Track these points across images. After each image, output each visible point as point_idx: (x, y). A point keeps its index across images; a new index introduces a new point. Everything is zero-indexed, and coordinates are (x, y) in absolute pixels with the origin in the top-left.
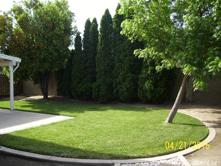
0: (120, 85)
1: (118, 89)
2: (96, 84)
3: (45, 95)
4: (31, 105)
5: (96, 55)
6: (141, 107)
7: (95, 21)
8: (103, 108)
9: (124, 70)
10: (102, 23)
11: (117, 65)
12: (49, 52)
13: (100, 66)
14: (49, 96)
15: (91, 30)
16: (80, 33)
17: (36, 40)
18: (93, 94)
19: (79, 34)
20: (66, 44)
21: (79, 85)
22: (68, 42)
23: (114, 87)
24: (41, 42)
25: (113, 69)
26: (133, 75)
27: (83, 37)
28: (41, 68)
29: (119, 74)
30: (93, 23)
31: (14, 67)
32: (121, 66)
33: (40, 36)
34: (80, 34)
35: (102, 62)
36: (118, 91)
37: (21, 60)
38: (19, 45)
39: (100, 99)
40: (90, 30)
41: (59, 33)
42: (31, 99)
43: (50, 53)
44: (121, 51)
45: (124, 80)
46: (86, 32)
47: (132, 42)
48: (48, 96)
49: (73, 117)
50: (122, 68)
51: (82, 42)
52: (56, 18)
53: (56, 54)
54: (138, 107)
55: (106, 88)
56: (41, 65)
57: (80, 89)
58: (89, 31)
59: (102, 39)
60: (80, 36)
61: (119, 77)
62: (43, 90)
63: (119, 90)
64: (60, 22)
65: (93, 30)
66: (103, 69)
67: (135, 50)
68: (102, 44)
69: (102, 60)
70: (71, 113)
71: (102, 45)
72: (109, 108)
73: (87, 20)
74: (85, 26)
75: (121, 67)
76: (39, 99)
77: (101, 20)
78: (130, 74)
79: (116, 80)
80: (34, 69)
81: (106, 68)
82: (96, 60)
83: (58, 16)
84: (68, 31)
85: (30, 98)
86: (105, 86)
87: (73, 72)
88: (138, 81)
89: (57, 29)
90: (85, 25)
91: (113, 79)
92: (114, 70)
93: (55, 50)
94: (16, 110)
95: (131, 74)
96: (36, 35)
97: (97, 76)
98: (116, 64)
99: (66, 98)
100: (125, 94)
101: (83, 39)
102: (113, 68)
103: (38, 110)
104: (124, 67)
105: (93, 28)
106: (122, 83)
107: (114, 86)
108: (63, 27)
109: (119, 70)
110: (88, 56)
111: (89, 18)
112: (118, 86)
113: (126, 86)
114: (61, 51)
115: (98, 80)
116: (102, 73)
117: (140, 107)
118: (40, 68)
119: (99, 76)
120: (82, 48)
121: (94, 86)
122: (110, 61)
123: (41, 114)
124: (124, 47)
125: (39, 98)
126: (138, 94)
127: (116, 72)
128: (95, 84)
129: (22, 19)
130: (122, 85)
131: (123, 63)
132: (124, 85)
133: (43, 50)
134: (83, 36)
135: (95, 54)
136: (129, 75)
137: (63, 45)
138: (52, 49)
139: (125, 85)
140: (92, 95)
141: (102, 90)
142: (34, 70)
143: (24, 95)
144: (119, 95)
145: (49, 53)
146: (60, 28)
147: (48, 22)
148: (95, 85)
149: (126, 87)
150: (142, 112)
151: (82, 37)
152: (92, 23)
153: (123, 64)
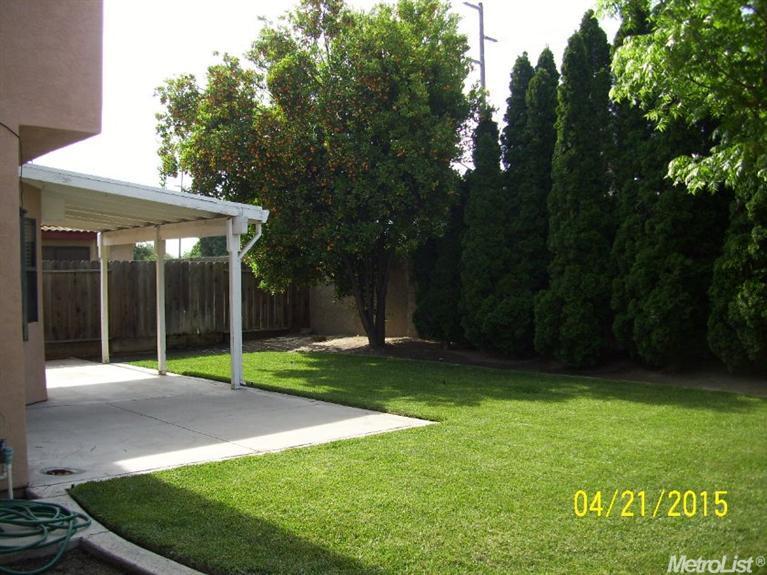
0: (638, 299)
1: (629, 316)
2: (548, 295)
3: (376, 335)
4: (314, 369)
5: (550, 189)
6: (717, 389)
7: (547, 58)
8: (561, 391)
9: (652, 244)
10: (569, 67)
11: (625, 225)
12: (380, 183)
13: (562, 227)
14: (391, 337)
15: (531, 95)
16: (493, 110)
17: (331, 142)
18: (536, 334)
19: (487, 113)
20: (435, 151)
21: (486, 301)
22: (444, 146)
23: (613, 308)
24: (350, 149)
25: (611, 238)
26: (689, 262)
27: (506, 124)
28: (351, 239)
29: (633, 258)
30: (540, 69)
31: (245, 239)
32: (643, 226)
33: (345, 129)
34: (494, 114)
35: (571, 212)
36: (630, 323)
37: (267, 213)
38: (275, 165)
39: (562, 352)
40: (527, 95)
41: (411, 114)
42: (328, 348)
43: (383, 188)
44: (644, 170)
45: (653, 281)
46: (516, 104)
47: (660, 127)
48: (388, 340)
49: (428, 423)
50: (645, 235)
51: (500, 142)
52: (400, 63)
53: (401, 188)
54: (704, 388)
55: (582, 311)
56: (350, 228)
57: (489, 314)
58: (523, 100)
59: (568, 128)
60: (494, 119)
61: (633, 269)
62: (366, 316)
63: (633, 320)
64: (412, 76)
65: (538, 94)
66: (572, 241)
67: (671, 163)
68: (570, 145)
69: (568, 205)
70: (429, 405)
71: (568, 149)
72: (586, 388)
73: (517, 61)
74: (511, 83)
75: (643, 230)
76: (353, 349)
77: (565, 54)
78: (675, 259)
79: (624, 280)
80: (328, 244)
81: (583, 235)
82: (549, 205)
83: (407, 53)
84: (449, 104)
85: (327, 344)
86: (579, 303)
87: (464, 252)
88: (710, 284)
89: (404, 99)
90: (510, 80)
91: (612, 277)
92: (615, 243)
93: (401, 175)
94: (251, 385)
95: (680, 259)
96: (332, 124)
97: (552, 265)
98: (623, 222)
99: (445, 347)
100: (654, 337)
101: (504, 130)
102: (610, 233)
103: (322, 390)
104: (652, 228)
105: (540, 87)
106: (643, 293)
107: (614, 304)
108: (422, 90)
109: (635, 241)
110: (520, 194)
111: (525, 53)
112: (630, 306)
113: (660, 304)
114: (420, 178)
115: (554, 283)
116: (571, 256)
117: (712, 389)
118: (347, 241)
119: (559, 268)
120: (501, 162)
121: (539, 305)
122: (599, 210)
123: (321, 405)
124: (653, 150)
125: (353, 346)
126: (709, 338)
127: (622, 251)
128: (543, 295)
129: (283, 73)
130: (646, 301)
131: (648, 217)
132: (650, 300)
133: (356, 177)
134: (505, 120)
135: (545, 184)
136: (672, 261)
137: (426, 155)
138: (391, 173)
139: (658, 302)
140: (533, 337)
141: (570, 320)
142: (329, 248)
143: (311, 334)
144: (635, 338)
145: (380, 187)
146: (413, 97)
147: (371, 78)
148: (542, 300)
149: (659, 307)
150: (710, 414)
151: (502, 125)
152: (537, 67)
153: (648, 221)
